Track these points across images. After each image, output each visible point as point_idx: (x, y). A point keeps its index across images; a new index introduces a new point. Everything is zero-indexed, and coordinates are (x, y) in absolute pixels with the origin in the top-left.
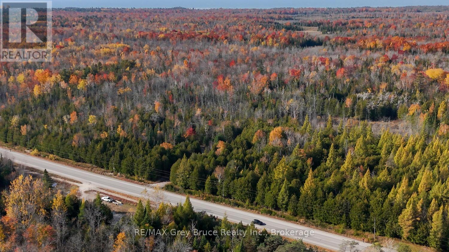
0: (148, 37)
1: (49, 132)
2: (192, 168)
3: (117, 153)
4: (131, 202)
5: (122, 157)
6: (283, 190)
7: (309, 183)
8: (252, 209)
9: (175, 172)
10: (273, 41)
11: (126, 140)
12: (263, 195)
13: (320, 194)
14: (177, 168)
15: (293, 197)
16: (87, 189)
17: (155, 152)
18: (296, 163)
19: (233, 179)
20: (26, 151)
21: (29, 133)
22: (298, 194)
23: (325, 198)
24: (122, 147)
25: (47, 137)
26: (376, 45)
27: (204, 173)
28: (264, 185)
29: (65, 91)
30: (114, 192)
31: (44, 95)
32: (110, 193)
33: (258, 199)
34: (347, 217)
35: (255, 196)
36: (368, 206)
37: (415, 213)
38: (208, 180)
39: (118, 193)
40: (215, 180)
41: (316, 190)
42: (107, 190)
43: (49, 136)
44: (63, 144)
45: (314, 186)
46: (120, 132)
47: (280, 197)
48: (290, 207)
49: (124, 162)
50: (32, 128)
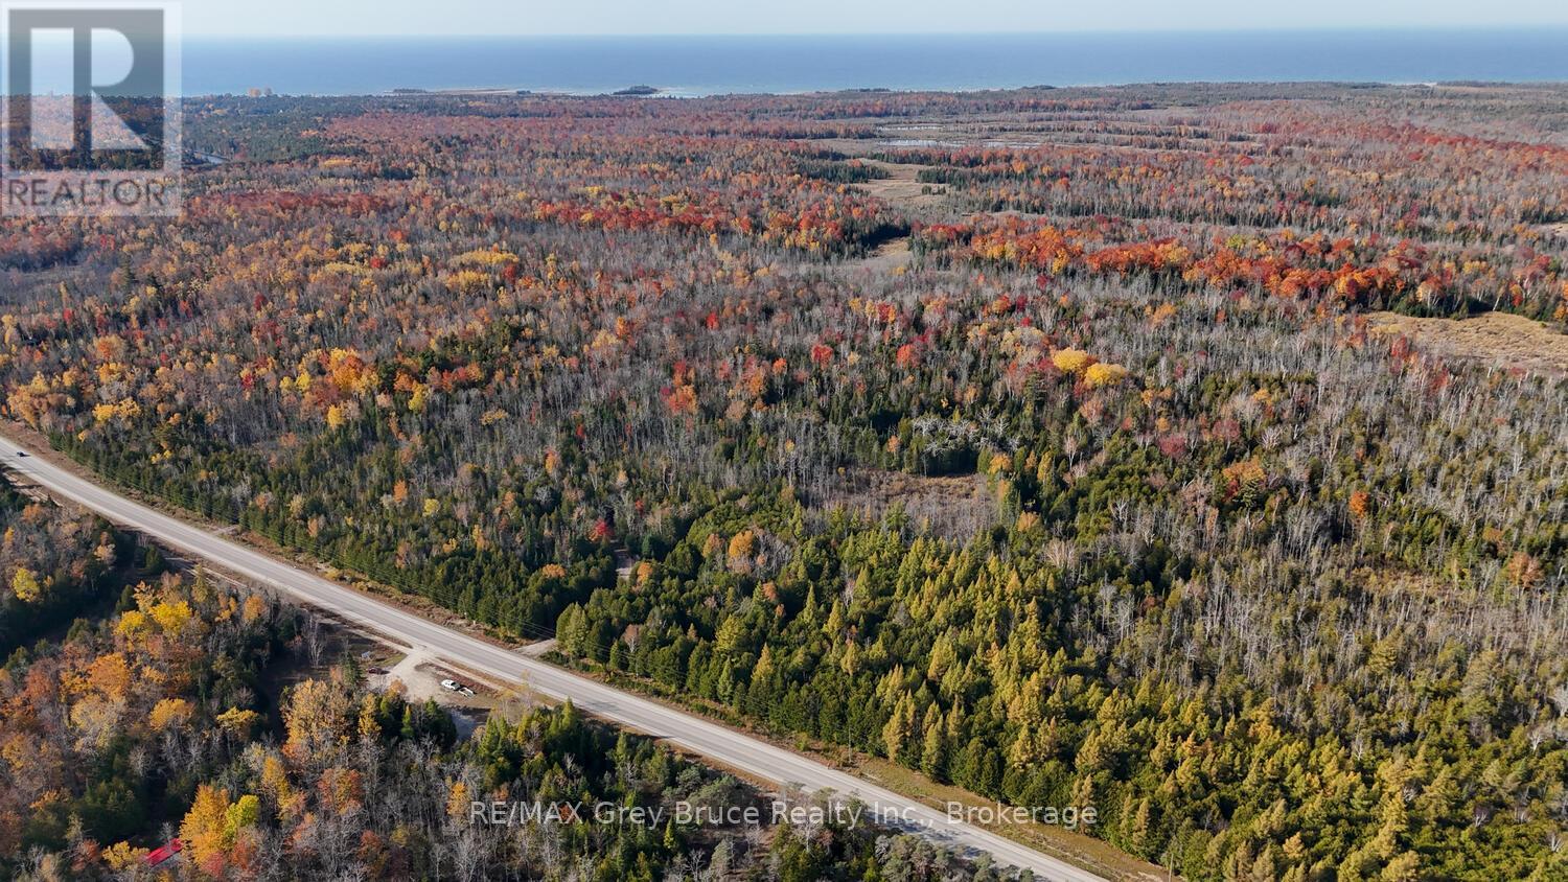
0: (561, 218)
1: (357, 533)
2: (590, 622)
3: (471, 587)
4: (489, 690)
5: (478, 595)
6: (724, 674)
7: (763, 666)
8: (679, 701)
9: (563, 629)
10: (808, 236)
11: (487, 555)
12: (698, 677)
13: (778, 683)
14: (566, 621)
15: (741, 685)
16: (419, 662)
17: (533, 584)
18: (756, 617)
19: (653, 648)
20: (319, 565)
21: (321, 534)
22: (748, 682)
23: (785, 689)
24: (480, 574)
25: (353, 543)
26: (1003, 254)
27: (610, 633)
28: (700, 659)
29: (385, 413)
30: (462, 667)
31: (348, 422)
32: (456, 670)
33: (689, 683)
34: (816, 720)
35: (684, 681)
36: (844, 706)
37: (904, 724)
38: (614, 648)
39: (469, 670)
40: (624, 647)
41: (773, 676)
42: (453, 663)
43: (358, 543)
44: (381, 562)
45: (771, 670)
46: (479, 538)
47: (720, 687)
48: (735, 701)
49: (482, 606)
50: (328, 522)
